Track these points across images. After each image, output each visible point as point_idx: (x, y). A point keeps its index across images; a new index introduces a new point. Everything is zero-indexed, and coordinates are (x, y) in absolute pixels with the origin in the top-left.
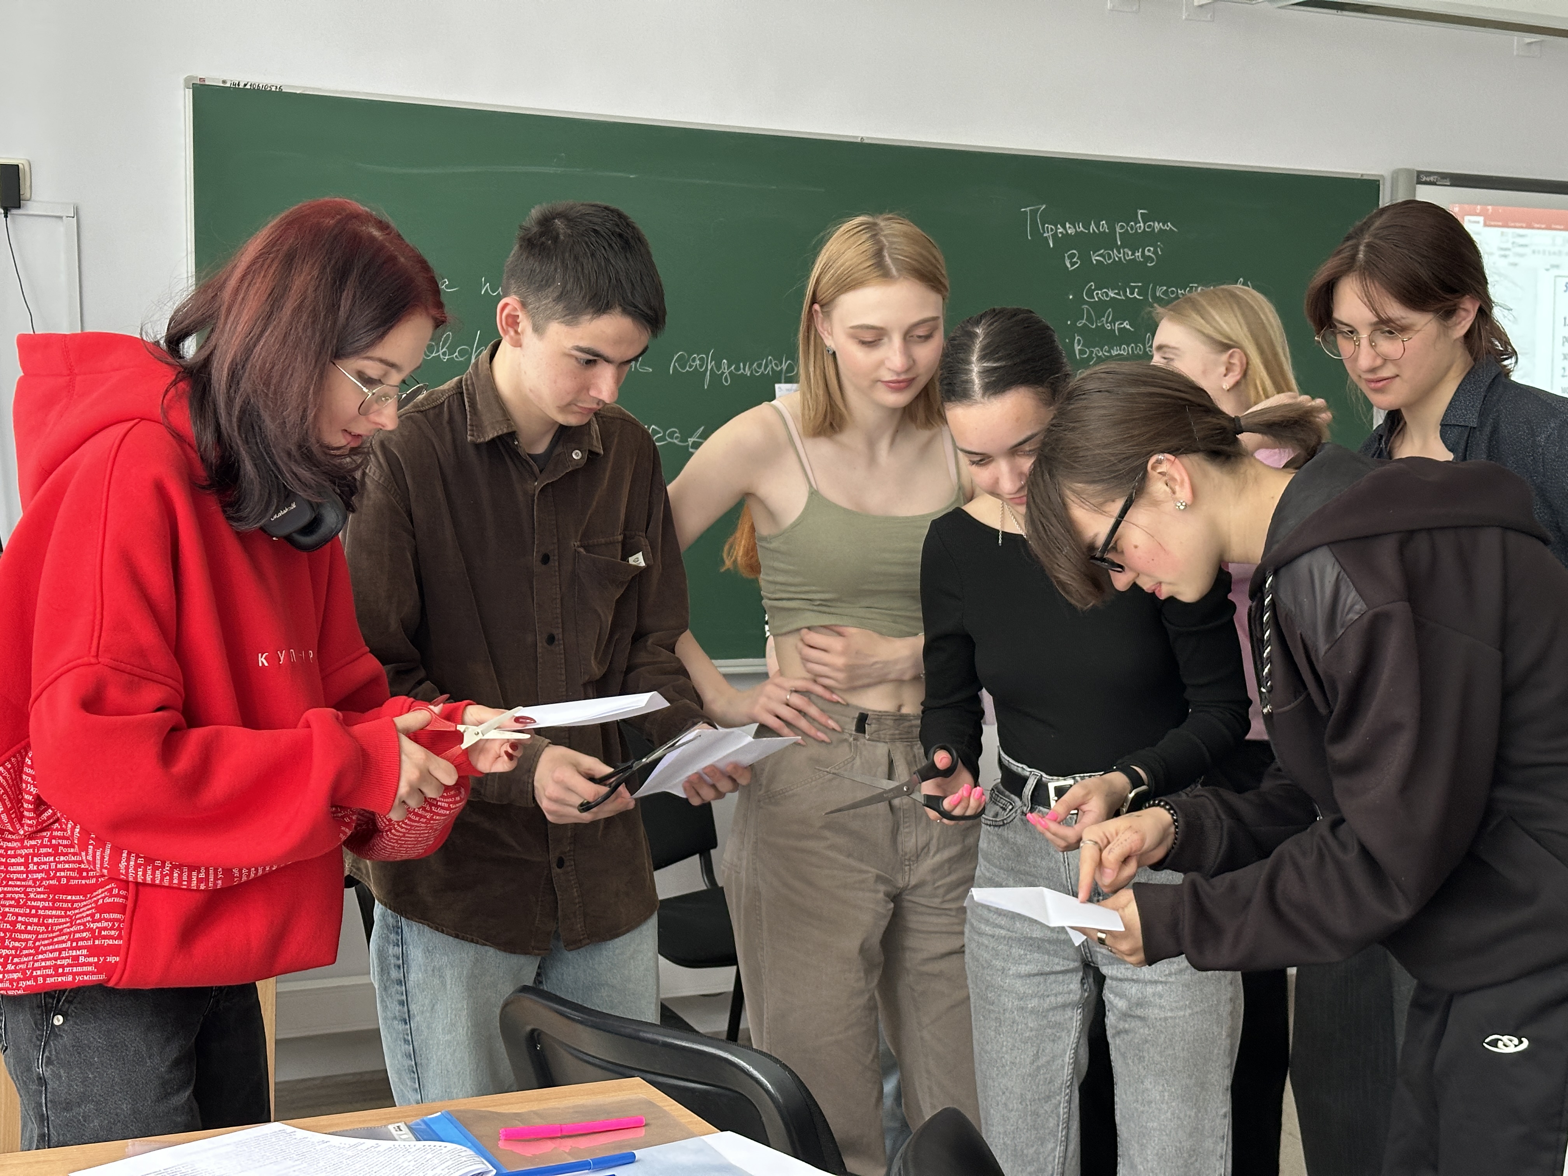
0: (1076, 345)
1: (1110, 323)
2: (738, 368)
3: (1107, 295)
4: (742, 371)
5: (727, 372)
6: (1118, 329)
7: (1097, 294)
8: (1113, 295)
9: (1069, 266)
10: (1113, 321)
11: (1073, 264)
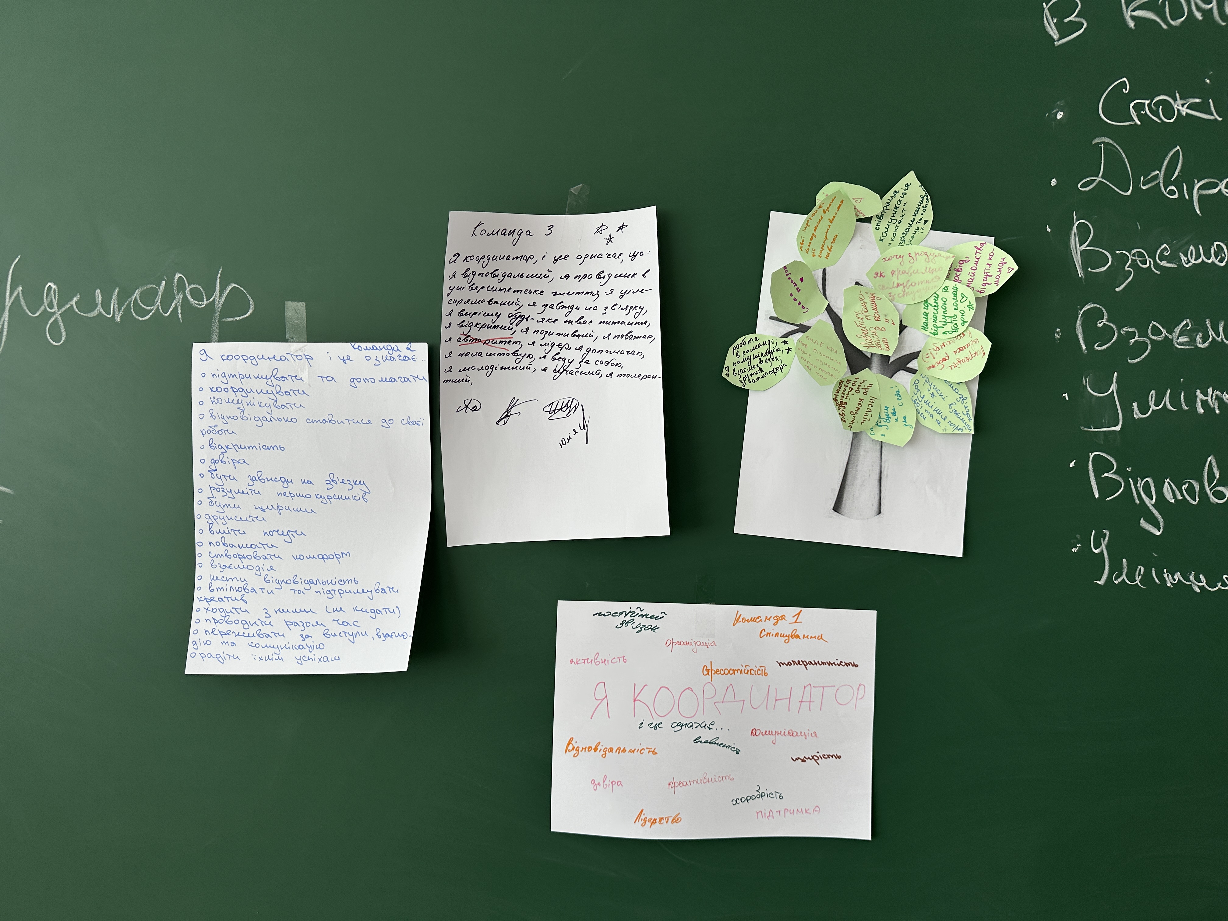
0: (1074, 241)
1: (1178, 183)
2: (88, 304)
3: (1169, 112)
4: (99, 309)
5: (57, 313)
6: (1201, 197)
7: (1139, 108)
8: (1184, 111)
9: (1056, 36)
10: (1187, 178)
11: (1064, 29)
